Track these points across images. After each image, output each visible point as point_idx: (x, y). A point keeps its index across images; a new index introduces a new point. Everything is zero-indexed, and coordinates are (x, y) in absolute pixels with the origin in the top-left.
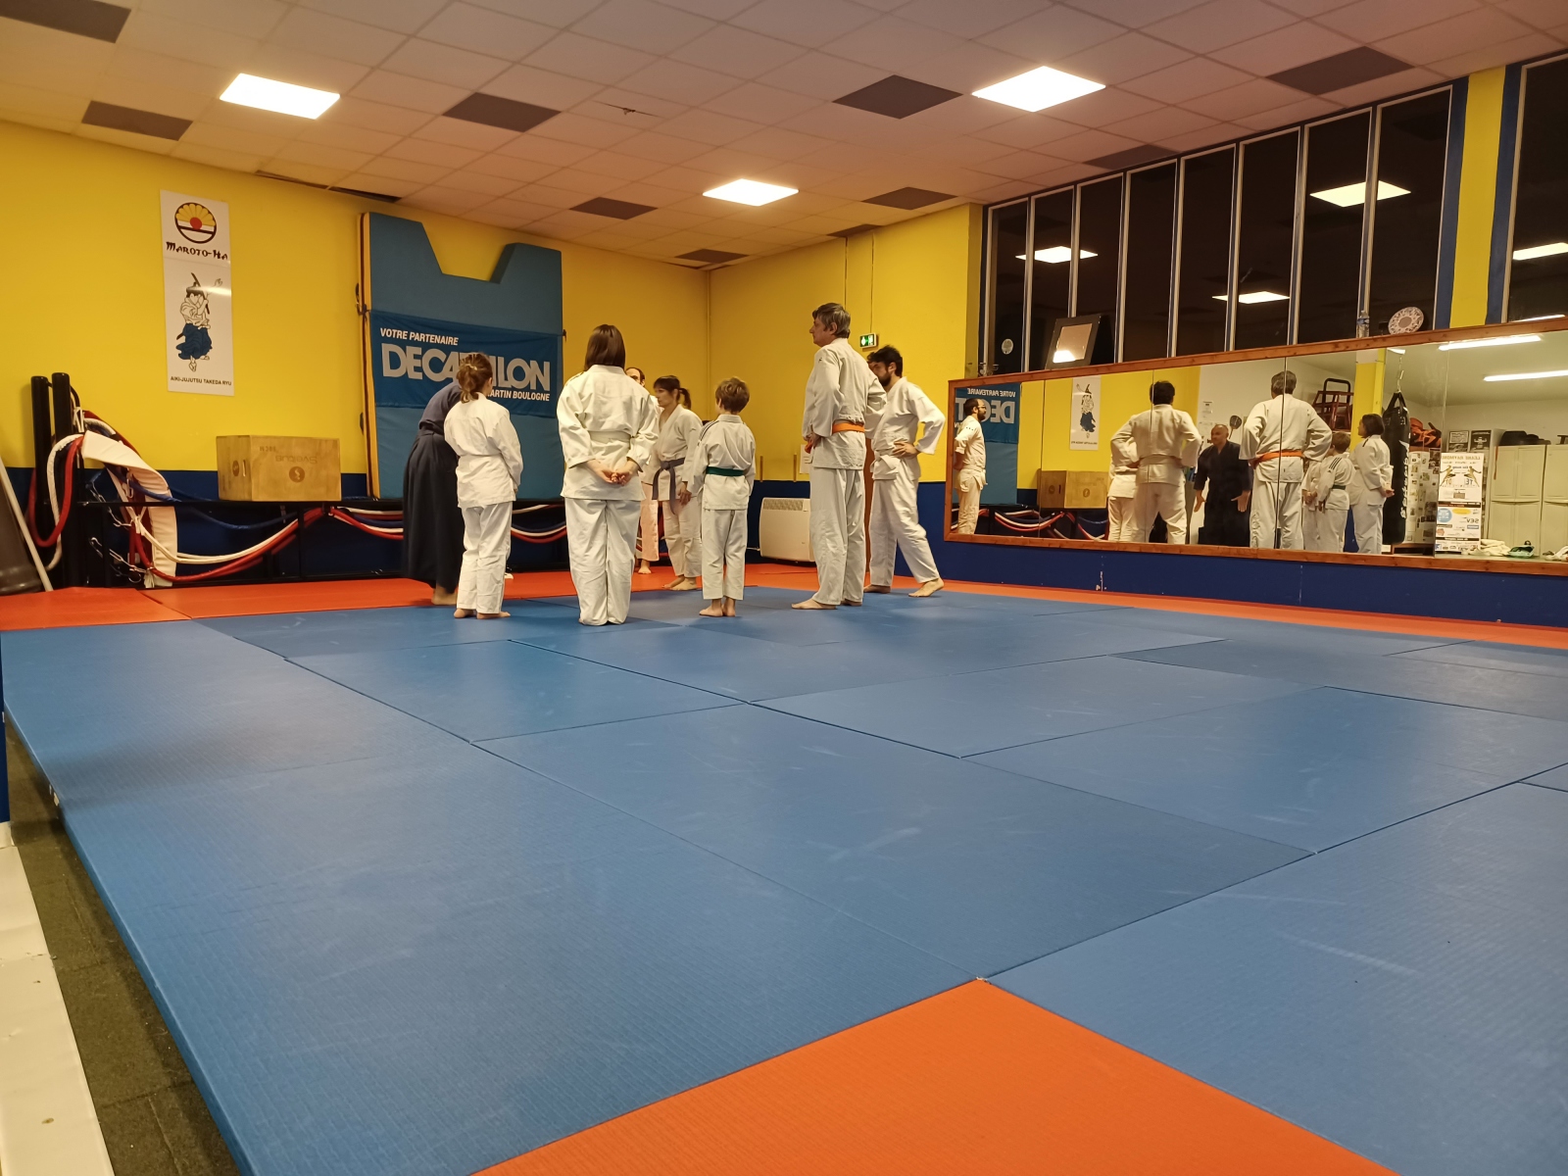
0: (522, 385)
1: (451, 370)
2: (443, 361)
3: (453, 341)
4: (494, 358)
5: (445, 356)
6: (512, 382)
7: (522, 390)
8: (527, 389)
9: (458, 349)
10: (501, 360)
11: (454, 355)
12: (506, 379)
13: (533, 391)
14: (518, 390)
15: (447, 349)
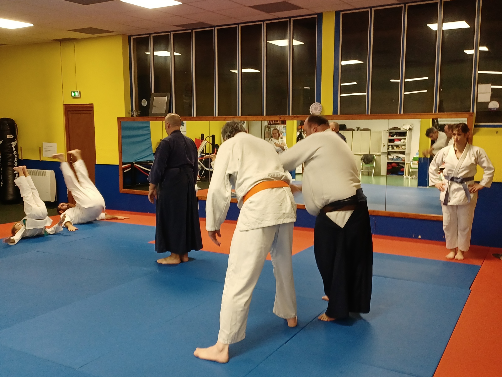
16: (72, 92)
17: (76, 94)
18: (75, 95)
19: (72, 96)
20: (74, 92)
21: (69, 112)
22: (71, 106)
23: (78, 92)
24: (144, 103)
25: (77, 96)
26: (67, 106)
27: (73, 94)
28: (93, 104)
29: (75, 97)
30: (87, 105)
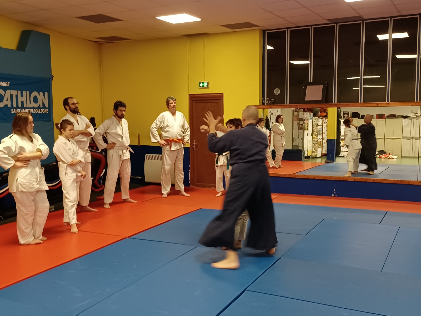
0: (36, 105)
1: (7, 100)
2: (3, 96)
3: (7, 84)
4: (25, 92)
5: (4, 93)
6: (33, 105)
7: (37, 108)
8: (39, 107)
9: (10, 88)
10: (28, 92)
11: (8, 91)
12: (30, 103)
13: (41, 108)
14: (35, 108)
15: (5, 89)
16: (200, 83)
17: (205, 84)
18: (203, 86)
19: (200, 86)
20: (203, 83)
21: (194, 102)
22: (197, 95)
23: (207, 82)
24: (277, 92)
25: (206, 87)
26: (192, 95)
27: (201, 85)
28: (223, 93)
29: (203, 87)
30: (215, 95)
